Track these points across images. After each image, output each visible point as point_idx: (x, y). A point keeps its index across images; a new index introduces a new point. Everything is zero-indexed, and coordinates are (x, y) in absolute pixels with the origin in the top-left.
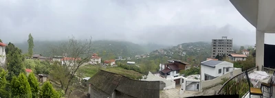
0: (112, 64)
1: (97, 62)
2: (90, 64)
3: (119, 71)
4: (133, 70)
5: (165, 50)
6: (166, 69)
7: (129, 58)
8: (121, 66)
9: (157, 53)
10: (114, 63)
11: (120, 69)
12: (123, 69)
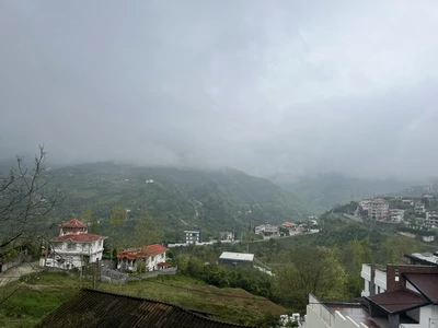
0: (151, 265)
1: (86, 258)
2: (46, 271)
3: (185, 293)
4: (245, 286)
5: (396, 204)
6: (396, 290)
7: (229, 239)
8: (190, 272)
9: (356, 218)
10: (160, 259)
11: (189, 283)
12: (201, 286)
